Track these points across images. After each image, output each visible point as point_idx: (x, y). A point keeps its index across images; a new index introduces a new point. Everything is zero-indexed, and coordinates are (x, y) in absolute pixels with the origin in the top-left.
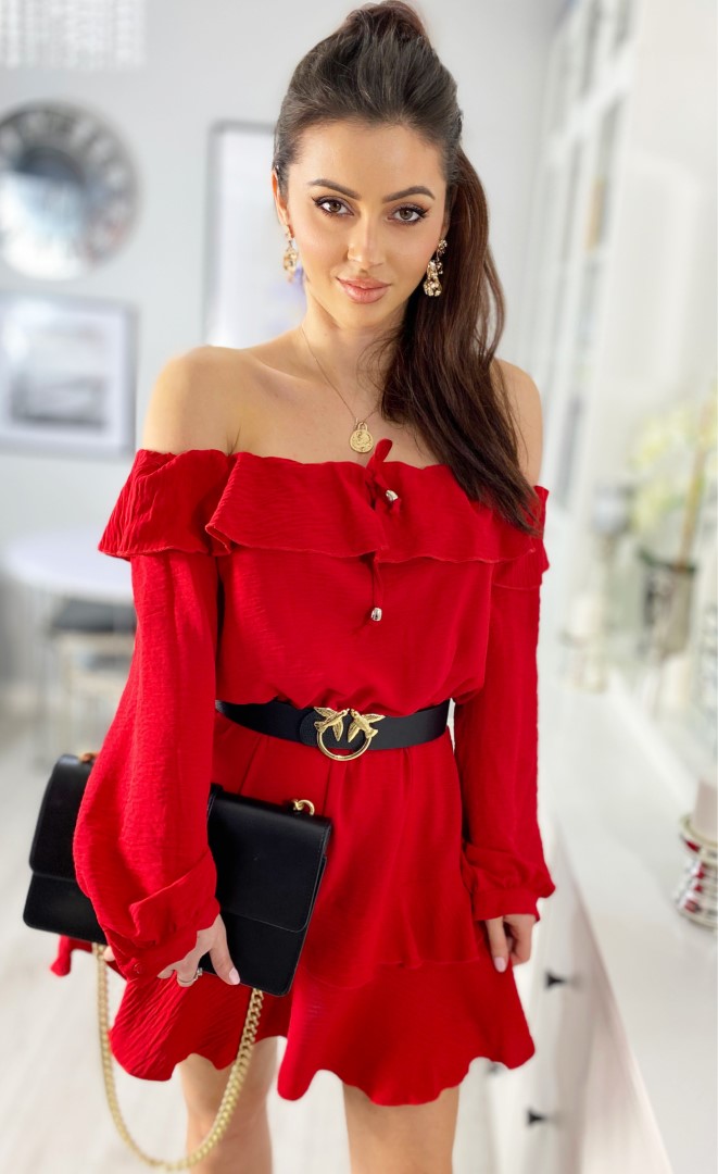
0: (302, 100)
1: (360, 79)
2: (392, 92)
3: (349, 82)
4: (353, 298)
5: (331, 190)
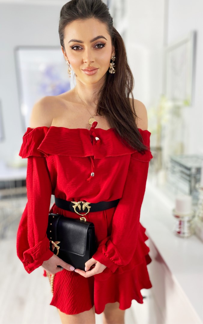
4: (87, 74)
5: (75, 42)
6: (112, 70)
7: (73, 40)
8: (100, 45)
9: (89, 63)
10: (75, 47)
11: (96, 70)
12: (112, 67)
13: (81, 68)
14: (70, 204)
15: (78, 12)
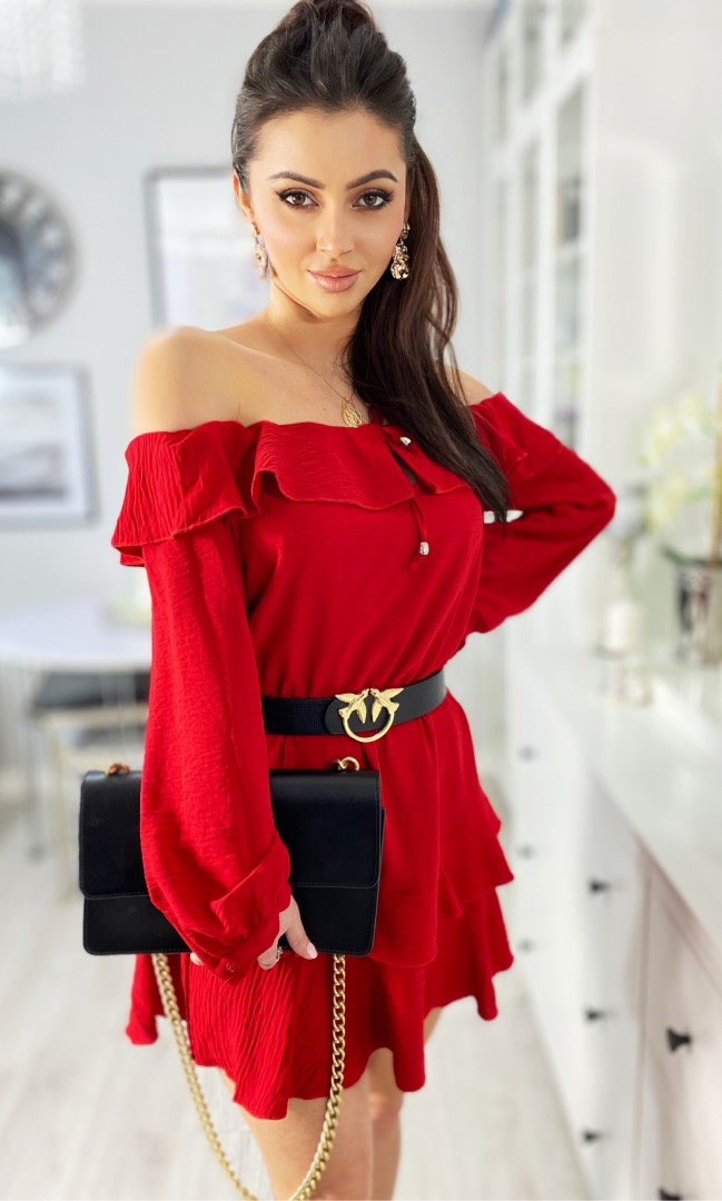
0: (258, 96)
1: (312, 70)
2: (346, 80)
3: (304, 74)
5: (294, 182)
6: (400, 268)
7: (288, 176)
8: (375, 195)
9: (334, 256)
10: (293, 194)
11: (353, 278)
12: (400, 258)
13: (305, 263)
14: (330, 704)
15: (313, 86)
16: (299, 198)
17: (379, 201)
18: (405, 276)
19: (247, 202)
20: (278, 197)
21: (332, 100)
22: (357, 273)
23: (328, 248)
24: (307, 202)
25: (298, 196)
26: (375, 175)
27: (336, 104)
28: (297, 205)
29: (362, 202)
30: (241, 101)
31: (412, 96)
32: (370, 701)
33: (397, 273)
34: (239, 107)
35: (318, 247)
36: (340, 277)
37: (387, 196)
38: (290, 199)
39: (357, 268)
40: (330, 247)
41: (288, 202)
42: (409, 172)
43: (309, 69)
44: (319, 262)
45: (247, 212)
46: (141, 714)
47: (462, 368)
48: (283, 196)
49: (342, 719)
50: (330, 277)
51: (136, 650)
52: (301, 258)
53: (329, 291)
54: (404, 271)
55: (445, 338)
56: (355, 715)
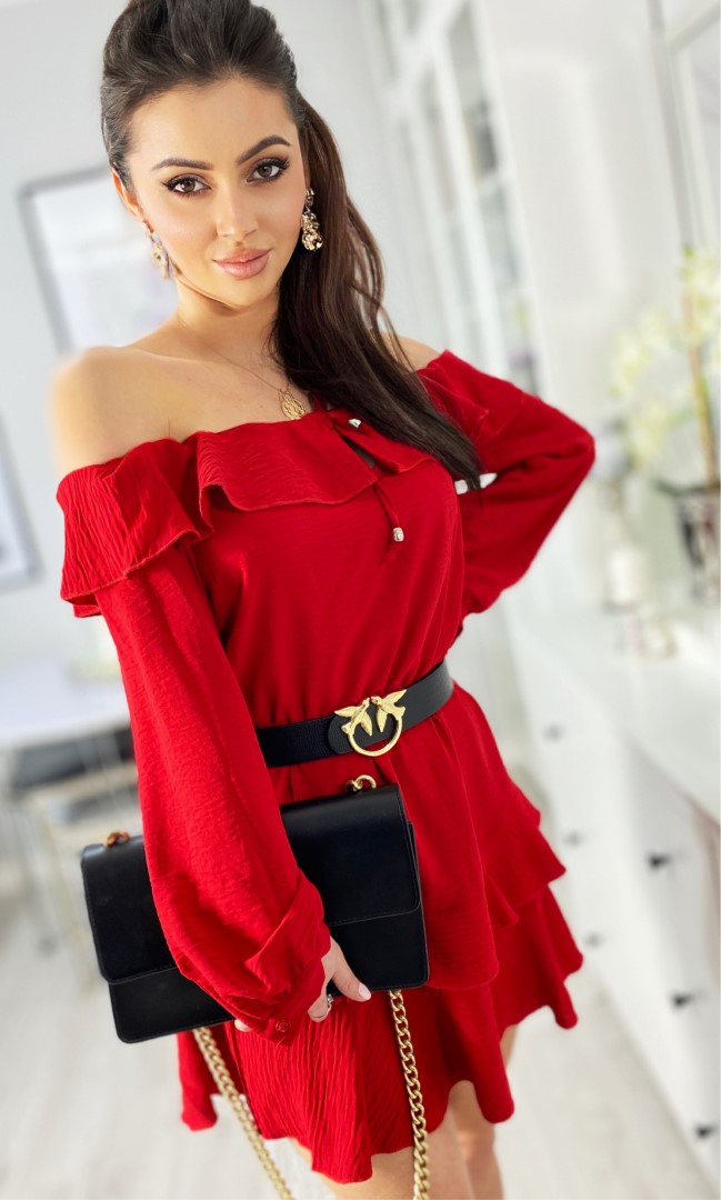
0: (122, 84)
1: (175, 43)
2: (213, 47)
3: (166, 49)
4: (235, 276)
5: (180, 168)
6: (312, 238)
7: (171, 163)
8: (270, 165)
9: (239, 240)
10: (181, 182)
11: (263, 259)
12: (310, 228)
13: (208, 253)
14: (331, 723)
15: (179, 61)
16: (188, 185)
17: (275, 170)
18: (319, 245)
19: (133, 200)
20: (165, 188)
21: (203, 71)
22: (266, 252)
23: (231, 233)
24: (198, 186)
25: (187, 182)
26: (265, 143)
27: (208, 75)
28: (188, 192)
29: (257, 175)
30: (105, 93)
31: (288, 51)
32: (373, 711)
33: (310, 243)
34: (104, 100)
35: (220, 233)
36: (250, 260)
37: (282, 163)
38: (179, 187)
39: (266, 247)
40: (232, 231)
41: (177, 191)
42: (301, 133)
43: (170, 43)
44: (224, 249)
45: (135, 210)
46: (130, 774)
47: (401, 333)
48: (171, 185)
49: (347, 736)
50: (240, 263)
51: (111, 707)
52: (203, 247)
53: (240, 278)
54: (317, 241)
55: (375, 303)
56: (360, 729)
